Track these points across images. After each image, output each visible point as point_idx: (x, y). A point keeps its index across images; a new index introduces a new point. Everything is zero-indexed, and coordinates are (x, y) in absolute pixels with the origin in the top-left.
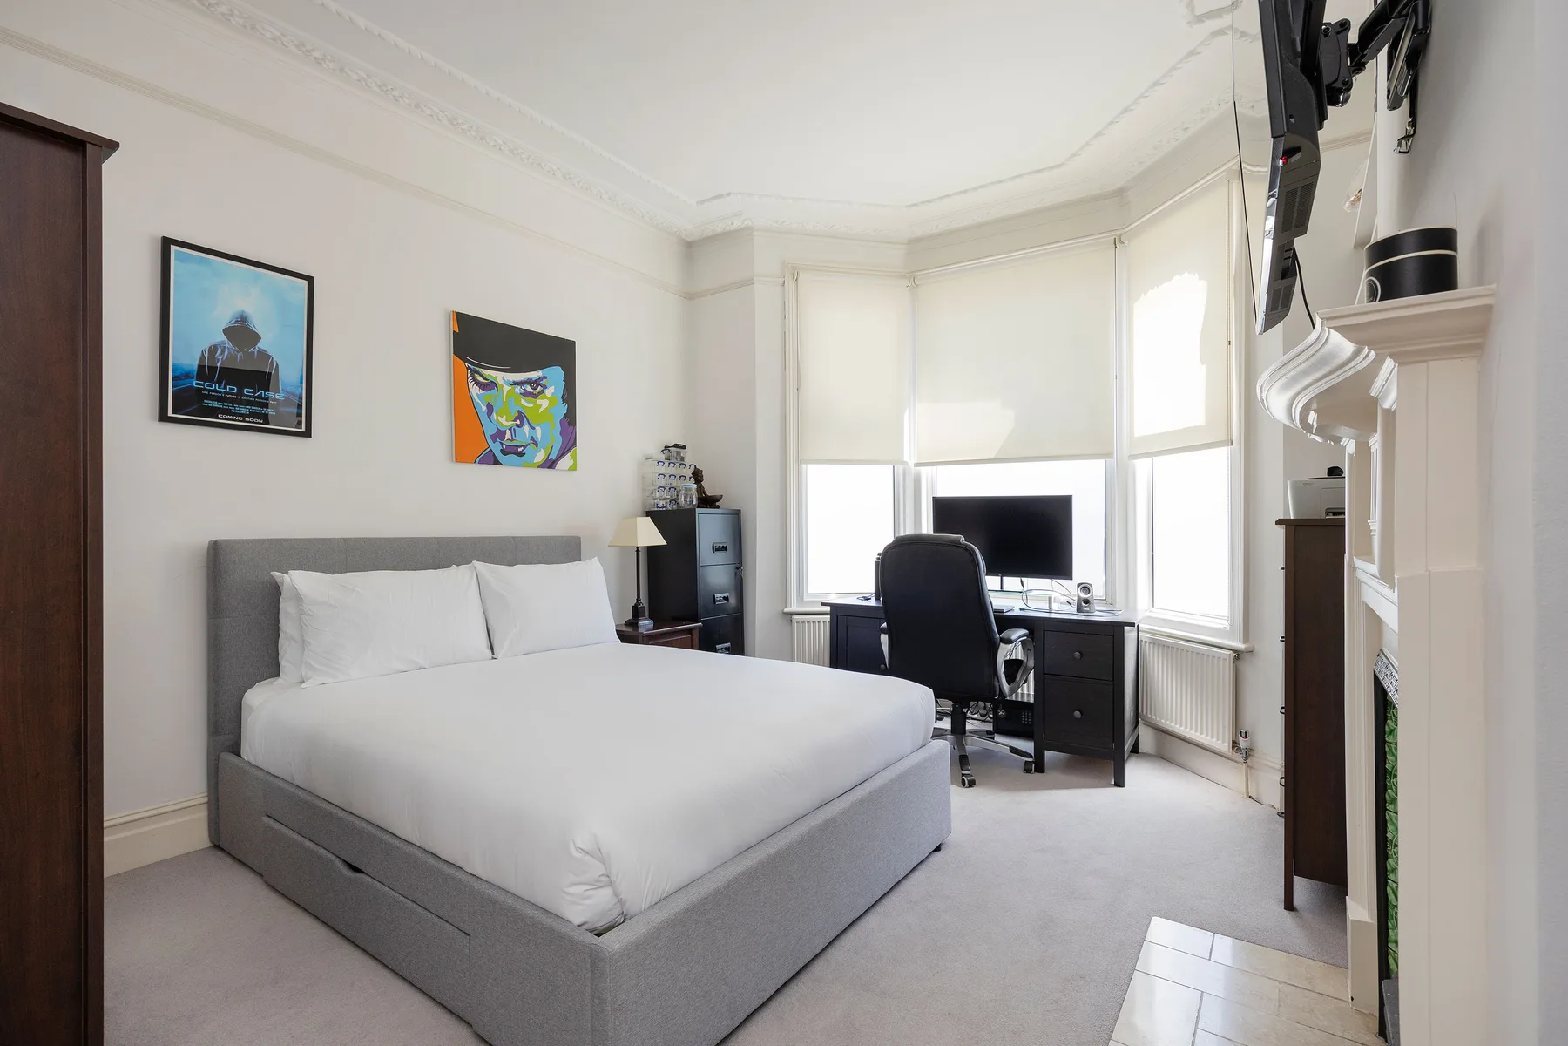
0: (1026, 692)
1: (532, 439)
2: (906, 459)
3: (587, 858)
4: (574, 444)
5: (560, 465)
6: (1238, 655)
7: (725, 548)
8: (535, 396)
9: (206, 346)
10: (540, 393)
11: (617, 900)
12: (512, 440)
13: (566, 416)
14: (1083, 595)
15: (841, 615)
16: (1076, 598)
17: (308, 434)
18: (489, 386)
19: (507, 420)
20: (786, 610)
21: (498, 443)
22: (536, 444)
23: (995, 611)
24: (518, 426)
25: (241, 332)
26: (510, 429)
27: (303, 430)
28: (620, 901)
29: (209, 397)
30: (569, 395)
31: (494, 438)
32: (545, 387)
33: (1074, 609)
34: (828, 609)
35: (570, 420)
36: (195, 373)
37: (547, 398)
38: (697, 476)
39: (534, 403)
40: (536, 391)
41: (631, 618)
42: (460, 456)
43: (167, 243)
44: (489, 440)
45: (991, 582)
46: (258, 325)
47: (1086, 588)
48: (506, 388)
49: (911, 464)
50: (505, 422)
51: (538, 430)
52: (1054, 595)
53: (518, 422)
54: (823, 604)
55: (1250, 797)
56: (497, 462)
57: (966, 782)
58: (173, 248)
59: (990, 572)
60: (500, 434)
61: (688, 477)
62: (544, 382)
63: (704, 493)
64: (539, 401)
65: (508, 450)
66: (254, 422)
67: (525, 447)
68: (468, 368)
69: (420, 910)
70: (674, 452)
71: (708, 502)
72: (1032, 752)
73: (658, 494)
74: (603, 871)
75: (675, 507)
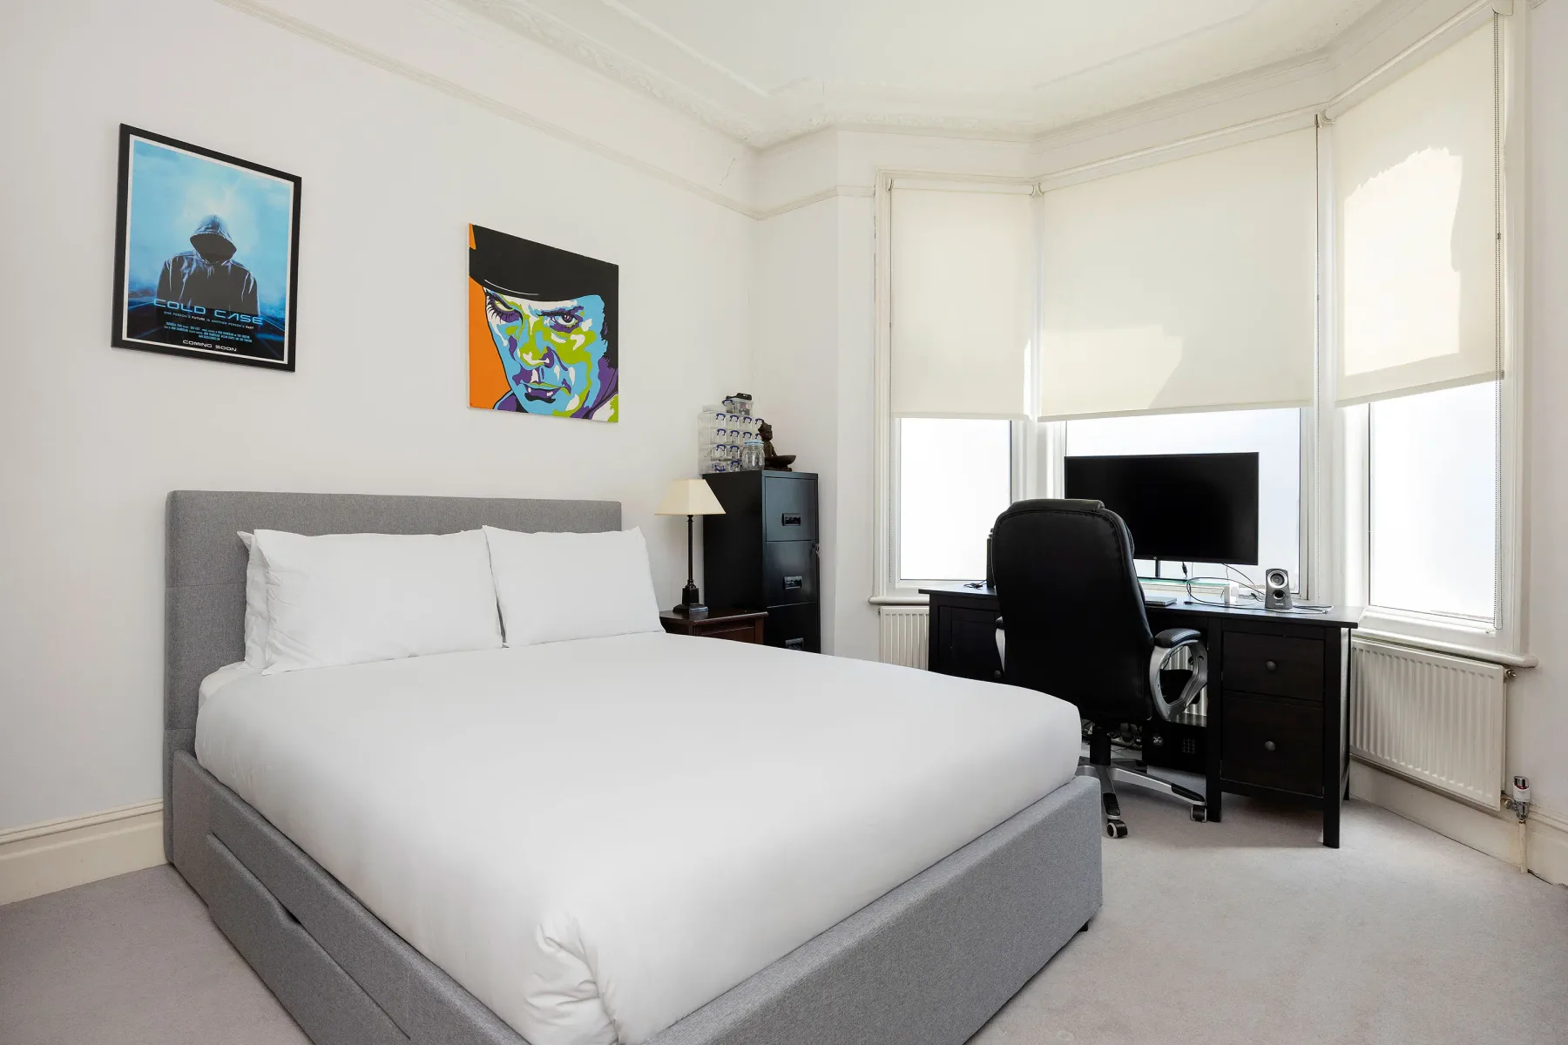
0: (1194, 713)
1: (564, 382)
2: (1027, 411)
3: (563, 955)
4: (616, 390)
5: (597, 414)
6: (1511, 672)
7: (797, 521)
8: (568, 330)
9: (170, 258)
10: (574, 327)
11: (608, 1021)
12: (540, 382)
13: (606, 356)
14: (1274, 586)
15: (945, 607)
16: (1264, 591)
17: (290, 367)
18: (512, 316)
19: (533, 359)
20: (874, 599)
21: (522, 386)
22: (569, 388)
23: (1147, 604)
24: (547, 366)
25: (212, 243)
26: (537, 369)
27: (285, 362)
28: (612, 1022)
29: (171, 319)
30: (610, 330)
31: (517, 379)
32: (580, 320)
33: (1262, 604)
34: (926, 598)
35: (610, 360)
36: (156, 290)
37: (582, 332)
38: (765, 432)
39: (567, 339)
40: (569, 325)
41: (681, 603)
42: (477, 400)
43: (126, 131)
44: (512, 383)
45: (1143, 567)
46: (232, 234)
47: (1278, 575)
48: (533, 320)
49: (1034, 418)
50: (531, 360)
51: (572, 371)
52: (1232, 585)
53: (547, 361)
54: (921, 591)
55: (1529, 871)
56: (520, 409)
57: (1115, 829)
58: (133, 138)
59: (1140, 554)
60: (524, 375)
61: (754, 435)
62: (579, 313)
63: (774, 453)
64: (573, 337)
65: (532, 395)
66: (226, 351)
67: (555, 391)
68: (487, 294)
69: (357, 989)
70: (739, 403)
71: (780, 463)
72: (1203, 793)
73: (718, 454)
74: (588, 976)
75: (737, 470)
